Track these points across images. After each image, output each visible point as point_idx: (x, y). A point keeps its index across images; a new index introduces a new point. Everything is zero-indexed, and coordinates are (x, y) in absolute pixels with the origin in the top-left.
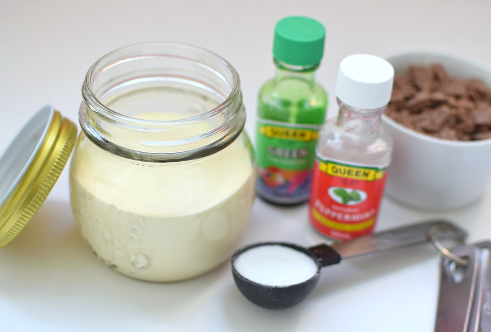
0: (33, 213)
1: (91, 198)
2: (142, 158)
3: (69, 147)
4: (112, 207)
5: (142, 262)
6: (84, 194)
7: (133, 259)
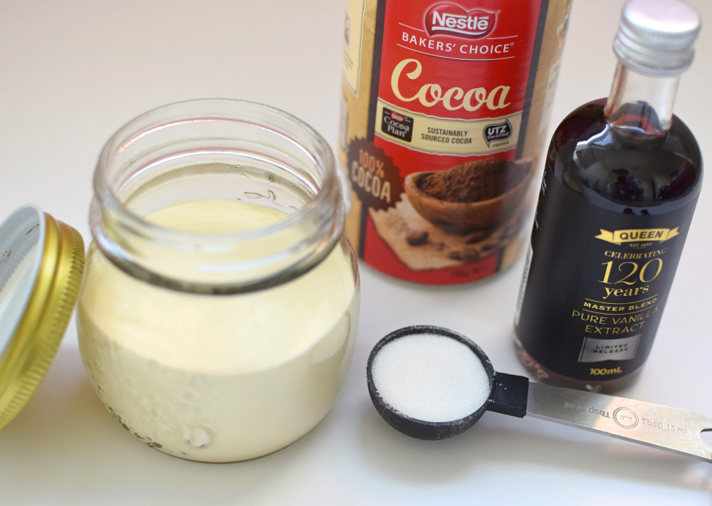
0: (39, 377)
1: (117, 347)
2: (193, 289)
3: (78, 267)
4: (152, 364)
5: (202, 438)
6: (106, 344)
7: (187, 436)
